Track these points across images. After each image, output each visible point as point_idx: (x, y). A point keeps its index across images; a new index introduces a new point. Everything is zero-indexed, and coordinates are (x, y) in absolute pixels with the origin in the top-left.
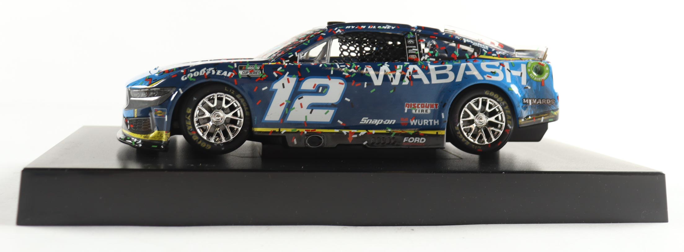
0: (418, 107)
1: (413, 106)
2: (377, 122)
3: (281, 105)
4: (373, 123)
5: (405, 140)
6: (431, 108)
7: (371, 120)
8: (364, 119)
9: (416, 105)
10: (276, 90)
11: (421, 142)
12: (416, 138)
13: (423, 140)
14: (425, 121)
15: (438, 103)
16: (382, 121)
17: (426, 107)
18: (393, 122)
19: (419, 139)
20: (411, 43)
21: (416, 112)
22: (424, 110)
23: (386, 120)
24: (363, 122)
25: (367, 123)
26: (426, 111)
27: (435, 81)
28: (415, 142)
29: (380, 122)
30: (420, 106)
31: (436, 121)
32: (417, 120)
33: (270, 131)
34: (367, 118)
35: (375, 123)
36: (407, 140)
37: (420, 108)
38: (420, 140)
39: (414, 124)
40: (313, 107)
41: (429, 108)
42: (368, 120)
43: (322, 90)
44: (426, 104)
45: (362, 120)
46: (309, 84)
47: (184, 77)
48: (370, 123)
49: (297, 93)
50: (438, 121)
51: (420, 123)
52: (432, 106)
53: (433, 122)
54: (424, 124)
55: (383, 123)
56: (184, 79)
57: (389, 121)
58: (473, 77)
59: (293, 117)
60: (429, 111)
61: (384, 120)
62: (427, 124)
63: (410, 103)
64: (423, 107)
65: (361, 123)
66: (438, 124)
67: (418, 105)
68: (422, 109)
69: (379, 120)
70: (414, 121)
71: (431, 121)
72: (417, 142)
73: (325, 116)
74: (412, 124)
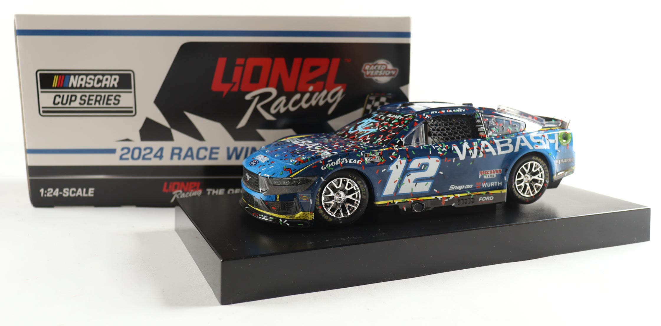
0: (488, 173)
1: (484, 173)
2: (460, 188)
3: (395, 182)
4: (457, 188)
5: (480, 199)
6: (496, 173)
7: (456, 187)
8: (452, 186)
9: (487, 172)
10: (392, 171)
11: (490, 200)
12: (487, 197)
13: (492, 198)
14: (492, 183)
15: (501, 169)
16: (464, 186)
17: (493, 173)
18: (471, 186)
19: (489, 197)
20: (479, 122)
21: (486, 177)
22: (491, 175)
23: (466, 186)
24: (451, 188)
25: (453, 189)
26: (493, 176)
27: (500, 152)
28: (486, 200)
29: (462, 187)
30: (489, 172)
31: (500, 182)
32: (486, 183)
33: (387, 203)
34: (454, 185)
35: (459, 189)
36: (481, 199)
37: (489, 174)
38: (489, 199)
39: (484, 186)
40: (418, 180)
41: (495, 173)
42: (454, 187)
43: (423, 168)
44: (493, 171)
45: (451, 187)
46: (415, 163)
47: (324, 167)
48: (455, 189)
49: (406, 172)
50: (501, 183)
51: (489, 185)
52: (497, 172)
53: (497, 183)
54: (492, 186)
55: (464, 188)
56: (324, 168)
57: (468, 186)
58: (526, 147)
59: (402, 191)
60: (495, 176)
61: (465, 186)
62: (494, 186)
63: (482, 171)
64: (491, 173)
65: (450, 189)
66: (501, 185)
67: (488, 172)
68: (491, 174)
69: (462, 186)
70: (485, 184)
71: (496, 183)
72: (488, 200)
73: (425, 187)
74: (483, 186)
